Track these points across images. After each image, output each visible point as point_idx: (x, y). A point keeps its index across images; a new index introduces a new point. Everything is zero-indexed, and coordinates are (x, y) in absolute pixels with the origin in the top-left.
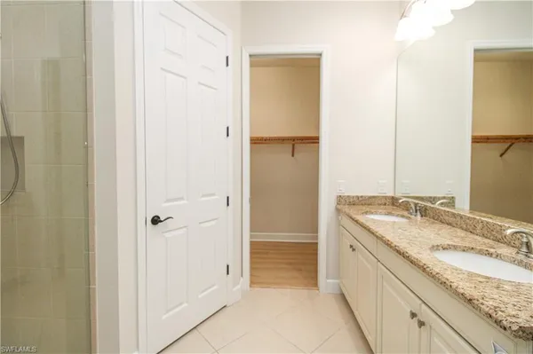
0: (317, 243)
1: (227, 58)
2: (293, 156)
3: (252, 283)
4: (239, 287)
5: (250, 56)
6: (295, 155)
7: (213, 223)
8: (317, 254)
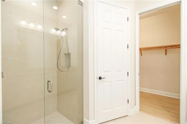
0: (179, 99)
1: (128, 18)
2: (166, 55)
3: (140, 110)
4: (133, 110)
5: (139, 14)
6: (167, 54)
7: (122, 82)
8: (179, 105)
